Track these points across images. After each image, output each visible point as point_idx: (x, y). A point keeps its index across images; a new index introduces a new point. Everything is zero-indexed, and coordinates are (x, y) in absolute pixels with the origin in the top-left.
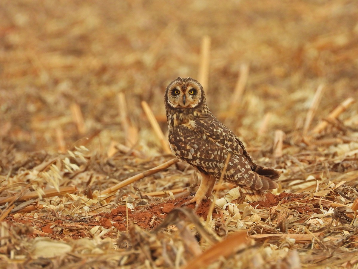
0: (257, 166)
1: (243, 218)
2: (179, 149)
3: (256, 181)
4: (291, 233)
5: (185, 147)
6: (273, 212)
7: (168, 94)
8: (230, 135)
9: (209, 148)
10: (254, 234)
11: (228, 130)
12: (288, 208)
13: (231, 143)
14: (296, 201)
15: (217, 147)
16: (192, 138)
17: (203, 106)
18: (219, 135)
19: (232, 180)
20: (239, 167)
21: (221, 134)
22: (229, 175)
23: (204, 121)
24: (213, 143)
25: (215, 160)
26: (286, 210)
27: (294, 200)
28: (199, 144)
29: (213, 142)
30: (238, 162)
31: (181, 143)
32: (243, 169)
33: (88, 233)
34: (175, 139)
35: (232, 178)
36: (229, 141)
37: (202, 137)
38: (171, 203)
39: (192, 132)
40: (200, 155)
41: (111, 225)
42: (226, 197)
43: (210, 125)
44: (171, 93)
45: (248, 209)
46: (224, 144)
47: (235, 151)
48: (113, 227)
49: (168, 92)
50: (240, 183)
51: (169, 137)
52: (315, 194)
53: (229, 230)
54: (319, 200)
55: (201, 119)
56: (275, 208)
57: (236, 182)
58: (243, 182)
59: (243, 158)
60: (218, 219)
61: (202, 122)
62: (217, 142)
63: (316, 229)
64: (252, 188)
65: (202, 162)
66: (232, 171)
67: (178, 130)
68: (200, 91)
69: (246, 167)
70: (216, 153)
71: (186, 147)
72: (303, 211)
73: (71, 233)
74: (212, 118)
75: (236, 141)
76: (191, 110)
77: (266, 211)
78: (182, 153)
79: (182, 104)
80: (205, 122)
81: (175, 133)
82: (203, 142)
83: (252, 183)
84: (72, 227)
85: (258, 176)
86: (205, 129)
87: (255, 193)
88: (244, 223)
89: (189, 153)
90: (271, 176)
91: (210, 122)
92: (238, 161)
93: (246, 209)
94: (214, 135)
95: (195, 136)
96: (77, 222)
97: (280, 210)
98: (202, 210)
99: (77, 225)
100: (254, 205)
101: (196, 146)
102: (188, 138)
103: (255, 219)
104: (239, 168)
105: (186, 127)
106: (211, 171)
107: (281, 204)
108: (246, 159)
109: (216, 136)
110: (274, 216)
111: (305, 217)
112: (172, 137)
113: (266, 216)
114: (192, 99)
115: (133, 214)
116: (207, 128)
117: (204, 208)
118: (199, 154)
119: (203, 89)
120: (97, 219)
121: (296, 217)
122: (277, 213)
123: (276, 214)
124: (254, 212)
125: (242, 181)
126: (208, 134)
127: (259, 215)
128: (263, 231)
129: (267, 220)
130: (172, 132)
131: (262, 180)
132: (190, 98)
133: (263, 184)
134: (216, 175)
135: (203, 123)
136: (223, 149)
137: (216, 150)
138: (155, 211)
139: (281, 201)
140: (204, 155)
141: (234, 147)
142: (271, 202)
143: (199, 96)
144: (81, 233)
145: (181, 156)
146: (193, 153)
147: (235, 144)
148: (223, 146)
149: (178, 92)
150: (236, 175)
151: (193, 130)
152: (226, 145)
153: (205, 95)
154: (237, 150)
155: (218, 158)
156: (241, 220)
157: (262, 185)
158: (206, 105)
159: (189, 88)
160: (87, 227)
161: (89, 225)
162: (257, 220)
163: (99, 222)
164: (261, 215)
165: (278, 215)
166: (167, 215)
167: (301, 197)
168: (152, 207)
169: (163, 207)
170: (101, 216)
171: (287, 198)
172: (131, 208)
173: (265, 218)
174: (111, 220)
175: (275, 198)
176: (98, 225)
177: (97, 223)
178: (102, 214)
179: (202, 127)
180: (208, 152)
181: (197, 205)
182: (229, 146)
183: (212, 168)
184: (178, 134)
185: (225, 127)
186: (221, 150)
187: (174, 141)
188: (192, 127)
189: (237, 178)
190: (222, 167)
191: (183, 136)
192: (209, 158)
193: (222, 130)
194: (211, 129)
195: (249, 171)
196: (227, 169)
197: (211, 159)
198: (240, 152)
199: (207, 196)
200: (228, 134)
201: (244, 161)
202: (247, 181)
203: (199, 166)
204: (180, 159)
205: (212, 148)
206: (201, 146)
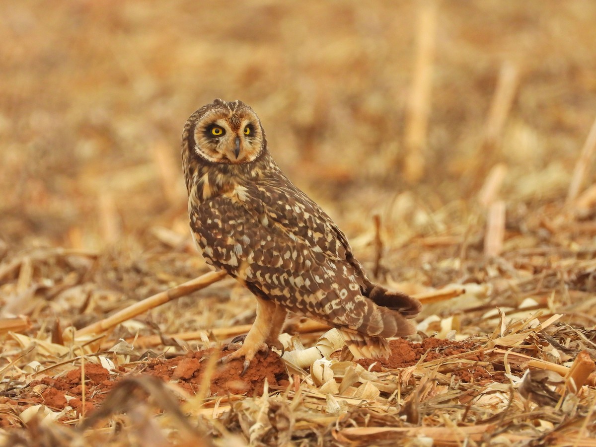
0: (372, 287)
1: (342, 392)
2: (211, 243)
3: (371, 318)
4: (428, 425)
5: (224, 240)
6: (406, 378)
7: (196, 136)
8: (320, 218)
9: (274, 245)
10: (350, 425)
11: (315, 207)
12: (437, 369)
13: (321, 236)
14: (456, 356)
15: (290, 244)
16: (239, 221)
18: (296, 219)
19: (319, 314)
20: (335, 286)
21: (301, 215)
22: (314, 302)
23: (265, 188)
24: (283, 234)
25: (285, 270)
26: (433, 374)
27: (451, 354)
28: (253, 234)
29: (282, 232)
30: (333, 276)
31: (215, 232)
32: (344, 291)
33: (16, 419)
34: (204, 222)
35: (318, 310)
36: (316, 230)
37: (260, 222)
38: (194, 357)
39: (241, 210)
40: (255, 259)
41: (66, 402)
42: (319, 345)
43: (277, 196)
44: (204, 132)
45: (352, 373)
46: (305, 236)
47: (329, 252)
48: (69, 408)
49: (196, 131)
50: (335, 321)
51: (191, 218)
52: (497, 342)
53: (299, 417)
54: (504, 354)
55: (260, 184)
56: (410, 371)
57: (328, 317)
58: (343, 318)
59: (345, 268)
60: (290, 393)
61: (261, 189)
62: (291, 231)
63: (485, 417)
64: (361, 332)
65: (258, 273)
66: (320, 295)
67: (211, 204)
69: (351, 286)
70: (287, 256)
71: (226, 241)
72: (470, 378)
74: (283, 181)
75: (331, 232)
77: (392, 377)
78: (216, 253)
80: (269, 190)
81: (204, 209)
82: (262, 231)
83: (361, 321)
85: (375, 306)
86: (267, 203)
87: (368, 343)
88: (344, 401)
89: (231, 253)
90: (402, 309)
91: (278, 190)
92: (334, 274)
93: (348, 373)
94: (285, 217)
95: (244, 218)
97: (421, 375)
98: (259, 373)
100: (365, 364)
101: (246, 239)
102: (231, 222)
103: (368, 393)
104: (334, 289)
105: (228, 199)
106: (276, 292)
107: (425, 361)
108: (350, 272)
109: (289, 220)
110: (409, 388)
111: (472, 388)
112: (197, 219)
113: (392, 386)
115: (112, 380)
116: (271, 203)
117: (262, 369)
118: (253, 256)
120: (37, 389)
121: (453, 389)
122: (413, 380)
123: (411, 383)
124: (367, 379)
125: (341, 316)
126: (274, 215)
127: (376, 386)
128: (370, 421)
129: (392, 396)
130: (198, 209)
131: (382, 315)
133: (385, 323)
134: (285, 301)
135: (263, 192)
136: (303, 247)
137: (288, 248)
138: (160, 375)
139: (423, 354)
140: (263, 258)
141: (326, 243)
142: (405, 356)
145: (215, 260)
146: (239, 254)
147: (330, 238)
148: (304, 241)
149: (221, 132)
150: (329, 304)
151: (242, 206)
152: (311, 240)
154: (333, 251)
155: (291, 266)
156: (338, 394)
157: (383, 326)
160: (13, 407)
161: (19, 404)
162: (371, 395)
163: (40, 397)
164: (381, 386)
165: (417, 386)
166: (183, 382)
167: (467, 348)
168: (153, 367)
169: (176, 367)
170: (46, 383)
171: (438, 348)
172: (109, 369)
173: (389, 392)
174: (66, 392)
175: (414, 348)
176: (39, 403)
177: (37, 399)
178: (47, 380)
179: (261, 200)
180: (272, 254)
181: (247, 363)
182: (318, 242)
183: (279, 287)
184: (211, 212)
185: (308, 202)
186: (299, 248)
187: (201, 226)
188: (240, 200)
189: (330, 309)
190: (299, 285)
191: (221, 217)
192: (273, 266)
193: (303, 207)
194: (278, 205)
195: (356, 296)
196: (309, 289)
197: (276, 266)
198: (339, 254)
199: (268, 345)
200: (315, 216)
201: (346, 276)
202: (350, 317)
203: (252, 281)
204: (212, 265)
205: (280, 244)
206: (257, 239)
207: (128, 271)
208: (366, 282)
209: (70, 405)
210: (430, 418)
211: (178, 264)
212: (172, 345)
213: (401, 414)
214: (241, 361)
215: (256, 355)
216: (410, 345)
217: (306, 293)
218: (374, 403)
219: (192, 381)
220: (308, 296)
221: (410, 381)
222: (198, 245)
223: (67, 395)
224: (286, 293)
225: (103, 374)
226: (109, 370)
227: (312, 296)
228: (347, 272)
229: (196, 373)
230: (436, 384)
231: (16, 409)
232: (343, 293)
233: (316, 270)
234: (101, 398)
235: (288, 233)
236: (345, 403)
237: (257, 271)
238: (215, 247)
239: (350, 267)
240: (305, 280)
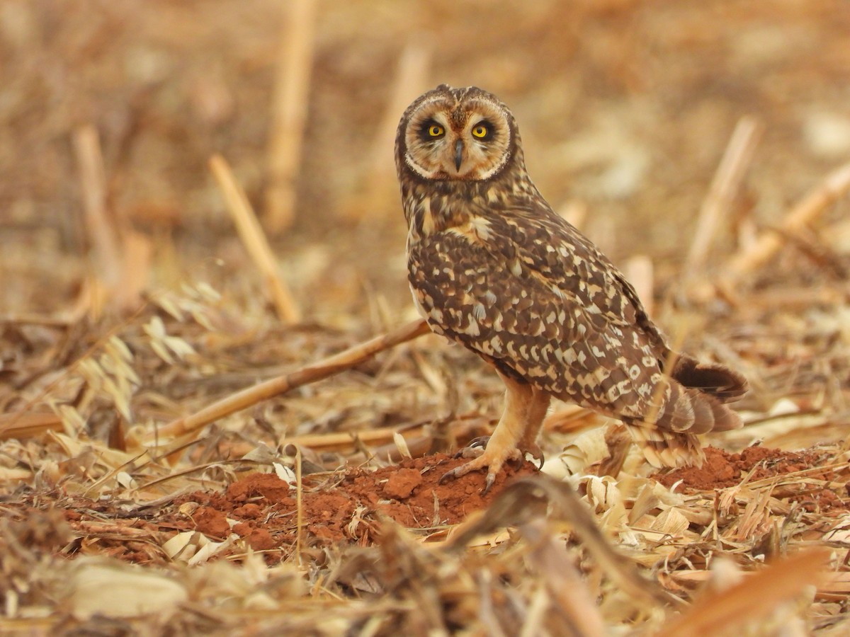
1: (633, 521)
2: (439, 304)
3: (676, 406)
5: (458, 297)
6: (726, 503)
7: (408, 137)
8: (597, 264)
9: (532, 303)
10: (684, 567)
12: (770, 493)
13: (599, 289)
14: (795, 473)
15: (554, 301)
16: (480, 271)
17: (515, 173)
18: (561, 265)
20: (622, 361)
21: (570, 260)
22: (592, 386)
23: (517, 221)
24: (543, 288)
25: (549, 340)
26: (764, 498)
27: (785, 470)
28: (501, 289)
29: (542, 284)
30: (619, 347)
31: (444, 286)
32: (635, 367)
33: (158, 552)
34: (429, 273)
35: (599, 396)
36: (591, 282)
37: (509, 269)
38: (413, 467)
39: (481, 253)
40: (504, 324)
41: (228, 529)
42: (565, 455)
43: (534, 232)
44: (418, 132)
45: (649, 495)
46: (575, 290)
47: (610, 314)
48: (235, 537)
49: (408, 130)
51: (410, 267)
55: (507, 215)
56: (731, 494)
57: (612, 406)
58: (635, 407)
59: (635, 335)
61: (511, 222)
62: (555, 283)
64: (661, 427)
65: (510, 345)
66: (601, 375)
67: (438, 246)
68: (505, 130)
69: (644, 361)
70: (551, 319)
71: (461, 300)
72: (815, 505)
73: (105, 550)
74: (542, 210)
75: (614, 283)
76: (477, 185)
77: (703, 501)
78: (447, 316)
79: (450, 168)
80: (522, 223)
81: (428, 254)
82: (514, 284)
83: (662, 410)
84: (109, 532)
85: (681, 389)
86: (520, 243)
87: (670, 444)
88: (639, 535)
89: (470, 317)
90: (720, 389)
91: (535, 224)
92: (620, 344)
93: (643, 495)
94: (545, 263)
95: (487, 265)
96: (124, 518)
97: (746, 501)
99: (124, 528)
101: (490, 295)
102: (468, 272)
103: (671, 524)
104: (621, 365)
105: (463, 237)
106: (537, 372)
107: (750, 481)
108: (644, 339)
109: (552, 267)
110: (729, 518)
111: (820, 521)
112: (418, 268)
113: (704, 515)
114: (481, 153)
115: (294, 497)
116: (525, 242)
118: (502, 320)
119: (515, 123)
120: (185, 509)
121: (794, 521)
122: (736, 508)
123: (733, 511)
124: (669, 504)
125: (632, 404)
126: (529, 261)
127: (682, 514)
128: (713, 561)
129: (708, 530)
130: (419, 254)
131: (692, 402)
132: (475, 148)
133: (697, 414)
134: (550, 386)
135: (513, 227)
136: (574, 306)
137: (552, 308)
138: (363, 492)
139: (748, 471)
141: (607, 300)
142: (718, 472)
143: (503, 141)
144: (135, 551)
145: (446, 327)
146: (480, 319)
147: (612, 293)
148: (575, 297)
149: (440, 132)
150: (614, 387)
151: (484, 248)
152: (584, 296)
153: (520, 139)
154: (617, 312)
155: (558, 333)
156: (628, 525)
157: (693, 418)
158: (525, 170)
159: (474, 119)
160: (155, 534)
161: (161, 529)
162: (676, 528)
163: (190, 520)
164: (688, 514)
165: (740, 516)
166: (398, 503)
167: (808, 462)
168: (353, 479)
169: (387, 480)
170: (197, 500)
171: (766, 462)
172: (288, 481)
173: (701, 524)
174: (228, 514)
175: (731, 461)
176: (189, 529)
177: (186, 523)
178: (199, 496)
179: (510, 239)
180: (529, 316)
181: (491, 477)
182: (594, 298)
183: (540, 365)
184: (438, 258)
185: (580, 240)
186: (569, 308)
187: (424, 279)
188: (480, 239)
189: (615, 395)
190: (570, 361)
191: (453, 265)
192: (531, 334)
193: (573, 248)
194: (536, 245)
195: (652, 375)
196: (584, 366)
197: (536, 335)
198: (625, 316)
199: (521, 451)
200: (589, 261)
201: (637, 346)
202: (645, 406)
203: (500, 357)
204: (443, 335)
205: (540, 301)
206: (506, 295)
209: (235, 532)
213: (754, 552)
214: (481, 474)
215: (503, 466)
216: (725, 456)
217: (580, 372)
218: (682, 538)
219: (410, 501)
220: (584, 377)
221: (731, 508)
222: (422, 307)
223: (230, 518)
224: (551, 372)
225: (281, 489)
226: (288, 483)
227: (588, 376)
228: (639, 340)
229: (416, 491)
230: (768, 514)
231: (159, 537)
232: (635, 372)
233: (593, 339)
234: (278, 523)
235: (551, 286)
236: (642, 538)
237: (508, 342)
238: (445, 309)
239: (643, 333)
240: (577, 353)
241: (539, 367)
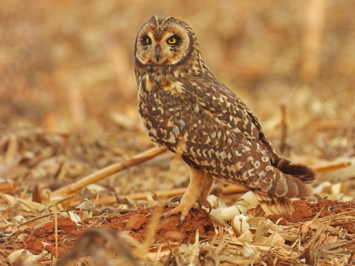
0: (279, 159)
1: (255, 240)
2: (155, 126)
3: (278, 183)
5: (165, 123)
6: (305, 230)
7: (138, 44)
8: (239, 106)
9: (204, 127)
11: (236, 98)
12: (329, 223)
13: (240, 120)
14: (343, 213)
15: (216, 126)
16: (177, 109)
18: (220, 107)
19: (238, 180)
20: (251, 158)
21: (224, 104)
22: (234, 171)
23: (197, 83)
24: (210, 119)
25: (212, 146)
26: (325, 227)
27: (340, 212)
28: (188, 119)
29: (209, 117)
30: (249, 151)
31: (158, 117)
32: (258, 162)
33: (5, 260)
34: (150, 109)
35: (238, 177)
36: (236, 116)
37: (193, 109)
38: (142, 213)
39: (178, 100)
40: (189, 138)
41: (43, 247)
42: (238, 204)
43: (206, 89)
44: (141, 41)
45: (264, 226)
46: (228, 120)
47: (246, 133)
48: (45, 252)
49: (138, 40)
50: (251, 185)
53: (223, 260)
55: (192, 81)
56: (308, 225)
57: (245, 182)
58: (257, 183)
59: (258, 145)
60: (216, 241)
61: (194, 84)
62: (217, 117)
64: (271, 194)
65: (191, 149)
66: (239, 166)
67: (155, 95)
68: (187, 40)
69: (263, 159)
70: (214, 135)
71: (166, 124)
74: (210, 78)
75: (247, 117)
76: (170, 68)
77: (294, 229)
78: (159, 133)
79: (154, 60)
80: (199, 85)
81: (150, 99)
82: (194, 116)
83: (271, 185)
85: (281, 174)
86: (198, 95)
87: (276, 202)
88: (257, 248)
89: (171, 133)
91: (207, 85)
92: (250, 150)
93: (260, 226)
94: (212, 106)
95: (181, 106)
97: (317, 228)
98: (192, 226)
100: (273, 219)
101: (182, 122)
102: (171, 110)
103: (276, 242)
104: (250, 160)
105: (168, 91)
106: (205, 163)
107: (320, 217)
108: (262, 147)
109: (215, 108)
110: (307, 238)
112: (145, 107)
113: (294, 236)
115: (78, 230)
116: (201, 95)
117: (194, 222)
118: (187, 135)
120: (21, 237)
121: (341, 239)
122: (311, 232)
123: (309, 234)
124: (275, 231)
125: (255, 182)
126: (203, 104)
127: (282, 236)
128: (277, 263)
129: (295, 244)
130: (145, 99)
131: (287, 181)
132: (167, 50)
133: (289, 187)
134: (212, 170)
135: (195, 86)
136: (226, 128)
137: (215, 129)
138: (115, 226)
139: (318, 212)
141: (244, 126)
142: (304, 213)
143: (185, 46)
145: (158, 138)
146: (176, 134)
147: (246, 122)
148: (227, 124)
150: (246, 172)
151: (179, 97)
152: (232, 123)
154: (249, 132)
155: (217, 143)
156: (253, 242)
157: (287, 189)
159: (168, 35)
160: (3, 251)
161: (7, 248)
162: (278, 243)
163: (23, 243)
164: (285, 236)
165: (313, 236)
166: (134, 232)
167: (352, 207)
168: (110, 220)
169: (128, 220)
170: (28, 233)
171: (329, 207)
172: (76, 221)
173: (292, 241)
174: (43, 240)
175: (311, 207)
176: (22, 248)
177: (21, 245)
178: (29, 230)
179: (193, 93)
180: (202, 134)
181: (182, 218)
182: (237, 125)
183: (207, 159)
184: (155, 101)
186: (223, 130)
187: (147, 112)
188: (178, 93)
189: (247, 176)
190: (223, 158)
191: (163, 106)
193: (226, 98)
194: (207, 96)
195: (267, 166)
196: (231, 161)
197: (205, 144)
198: (254, 134)
199: (199, 204)
200: (235, 105)
201: (259, 150)
202: (262, 183)
203: (186, 155)
204: (156, 142)
205: (208, 126)
206: (190, 122)
207: (91, 146)
208: (274, 155)
209: (46, 249)
210: (323, 261)
211: (130, 141)
212: (124, 203)
213: (301, 258)
215: (189, 212)
216: (308, 205)
217: (228, 164)
218: (280, 249)
219: (140, 231)
220: (230, 167)
221: (308, 232)
222: (145, 127)
223: (44, 242)
224: (213, 164)
225: (72, 226)
226: (76, 223)
227: (232, 166)
228: (260, 147)
229: (143, 226)
230: (328, 235)
231: (5, 253)
232: (257, 164)
233: (236, 146)
234: (70, 244)
236: (258, 249)
237: (190, 147)
238: (158, 129)
239: (262, 144)
240: (227, 154)
241: (207, 161)
